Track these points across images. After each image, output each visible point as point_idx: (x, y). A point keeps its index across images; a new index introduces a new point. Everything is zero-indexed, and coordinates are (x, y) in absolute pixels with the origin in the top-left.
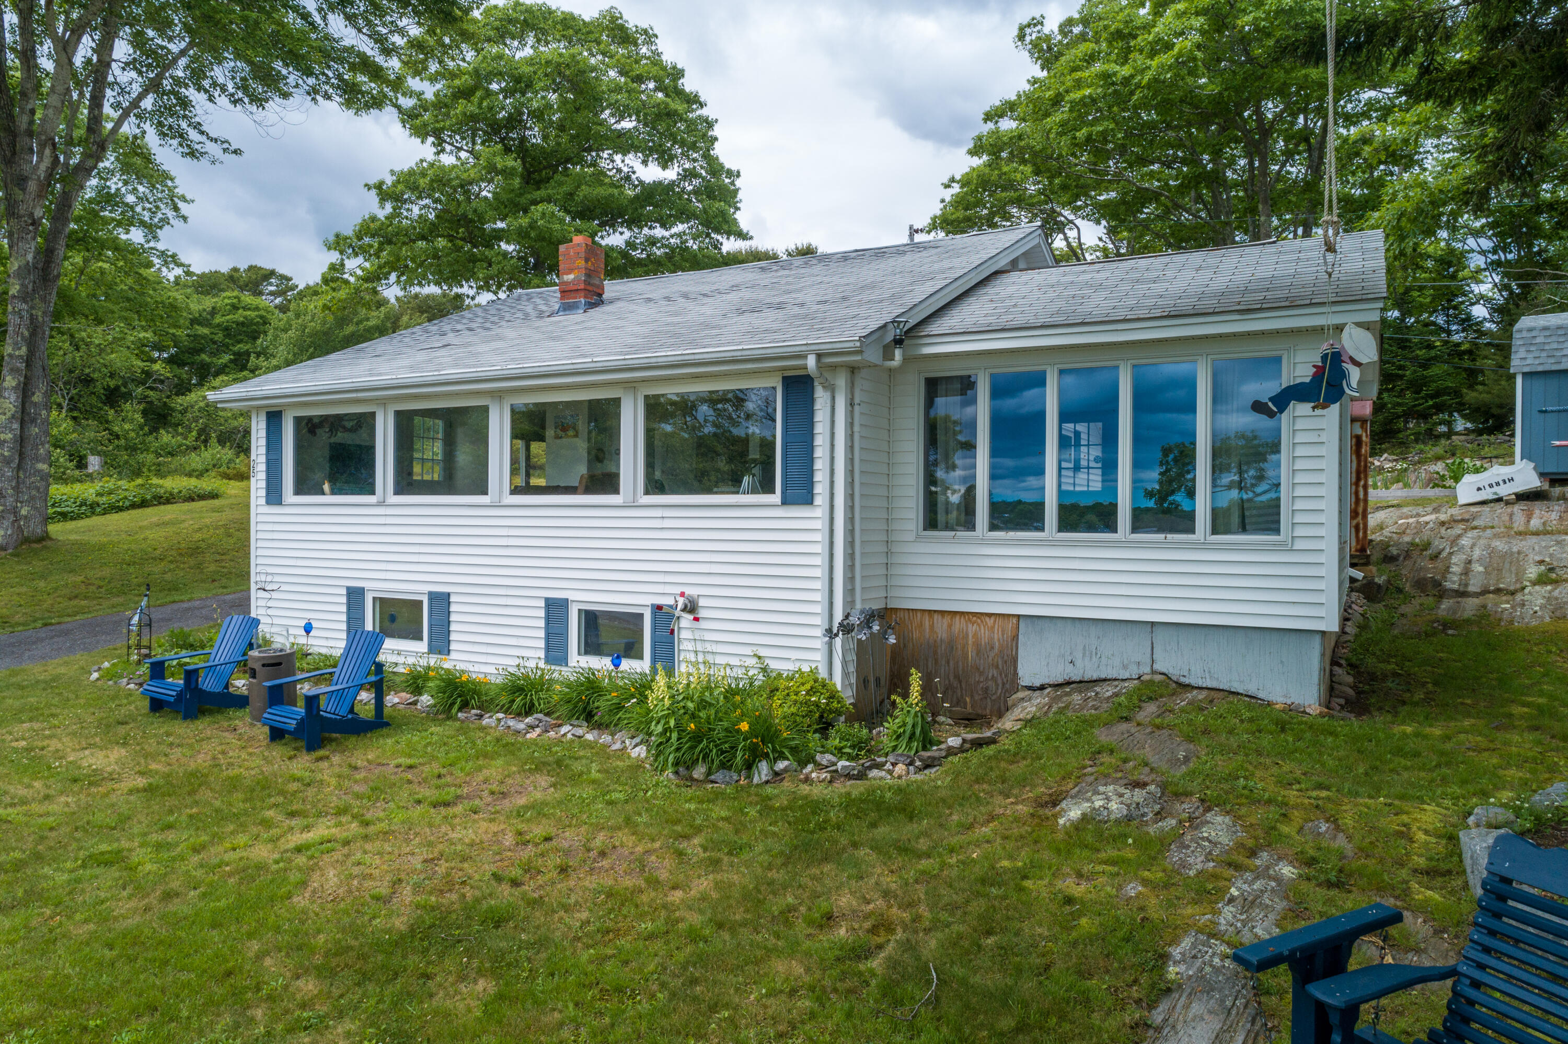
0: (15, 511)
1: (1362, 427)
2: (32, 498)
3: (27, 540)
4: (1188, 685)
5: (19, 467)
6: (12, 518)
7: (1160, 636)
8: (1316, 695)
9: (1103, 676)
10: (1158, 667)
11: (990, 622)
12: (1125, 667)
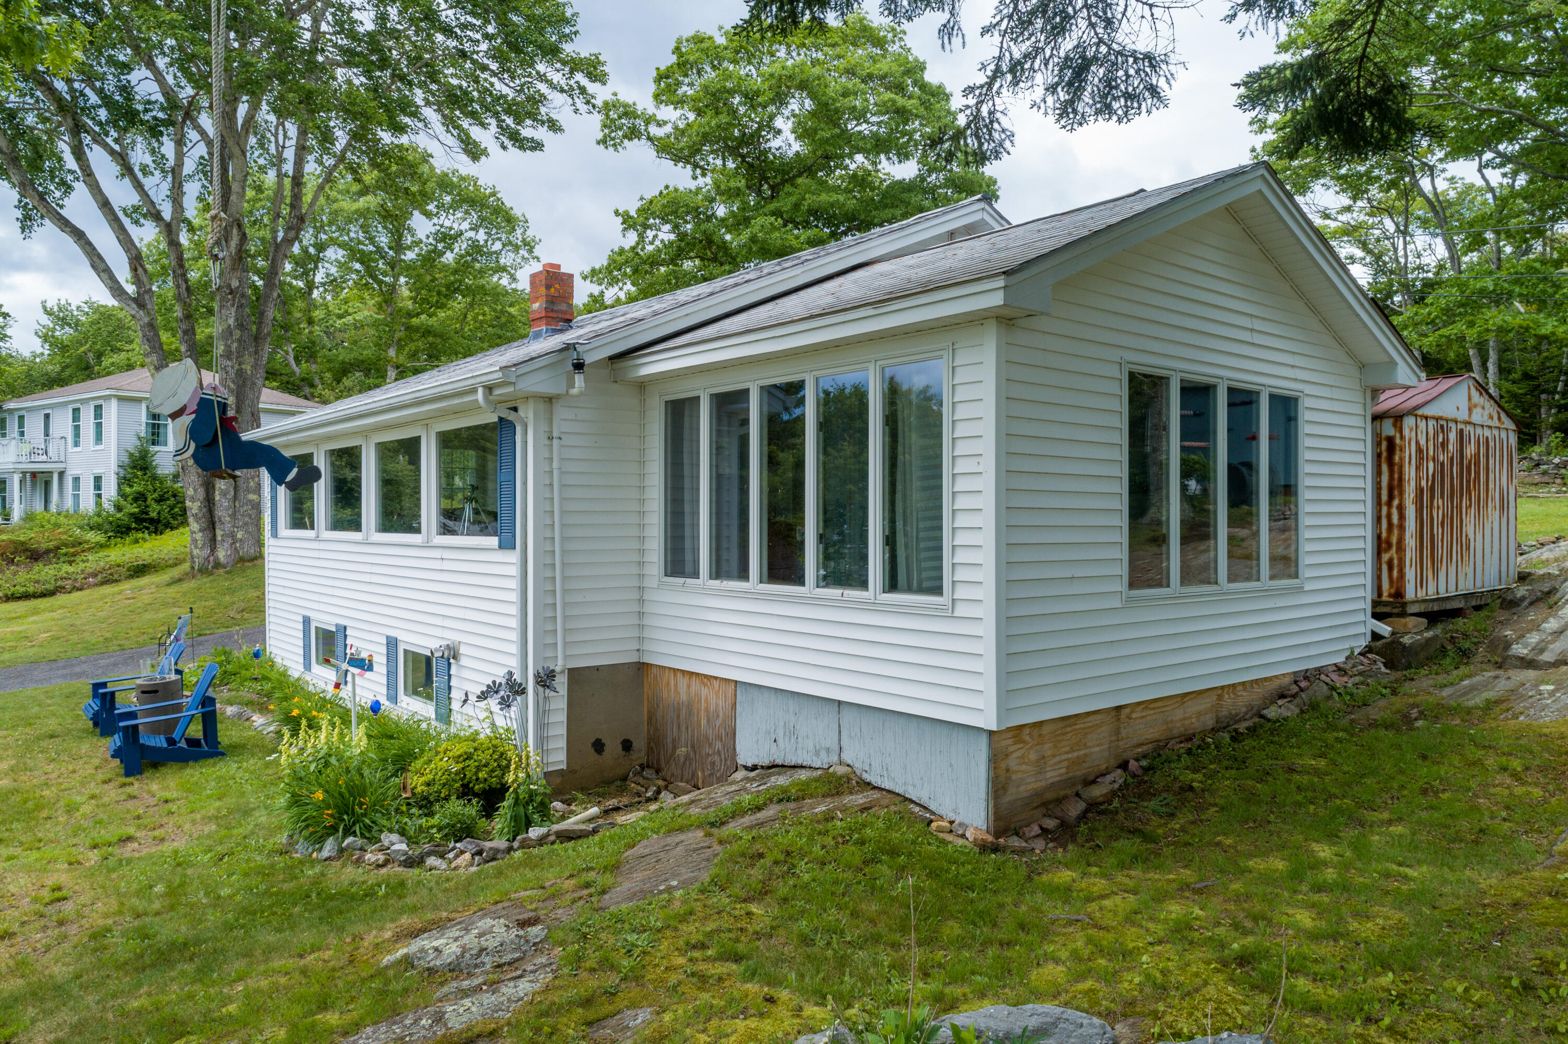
0: (233, 535)
1: (1395, 425)
2: (246, 524)
3: (242, 560)
4: (869, 784)
5: (235, 498)
6: (231, 541)
7: (848, 717)
8: (983, 814)
9: (800, 762)
10: (847, 757)
11: (716, 684)
12: (817, 754)
